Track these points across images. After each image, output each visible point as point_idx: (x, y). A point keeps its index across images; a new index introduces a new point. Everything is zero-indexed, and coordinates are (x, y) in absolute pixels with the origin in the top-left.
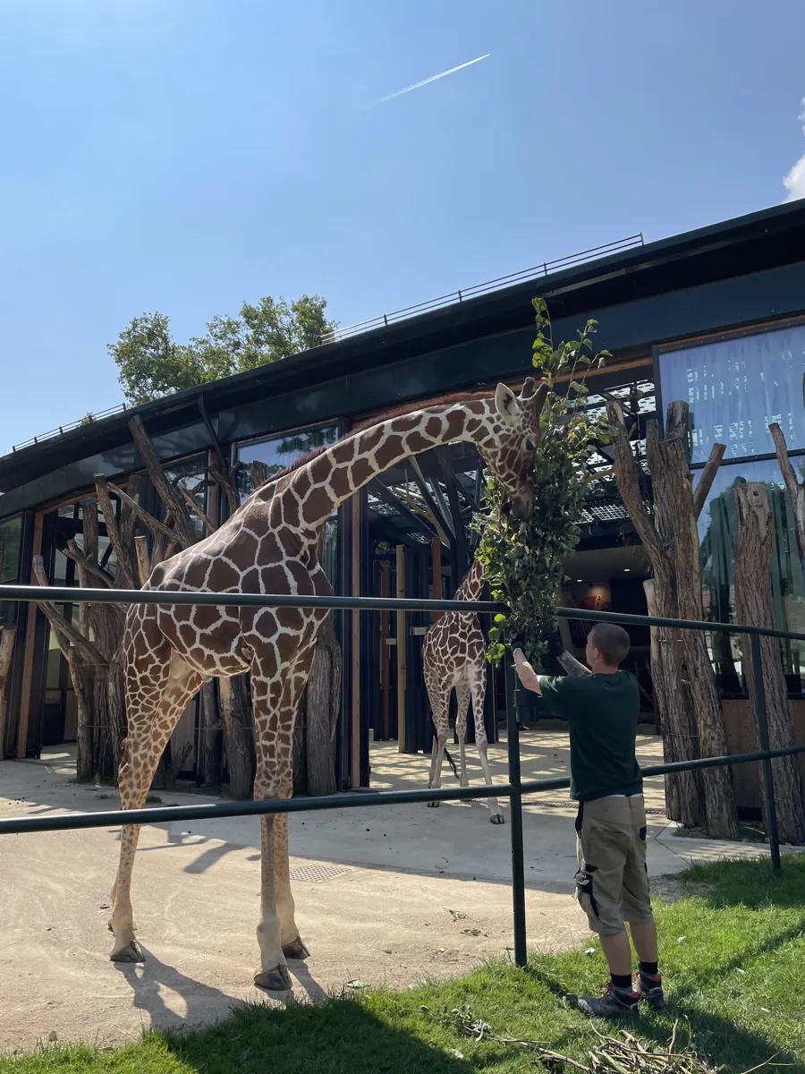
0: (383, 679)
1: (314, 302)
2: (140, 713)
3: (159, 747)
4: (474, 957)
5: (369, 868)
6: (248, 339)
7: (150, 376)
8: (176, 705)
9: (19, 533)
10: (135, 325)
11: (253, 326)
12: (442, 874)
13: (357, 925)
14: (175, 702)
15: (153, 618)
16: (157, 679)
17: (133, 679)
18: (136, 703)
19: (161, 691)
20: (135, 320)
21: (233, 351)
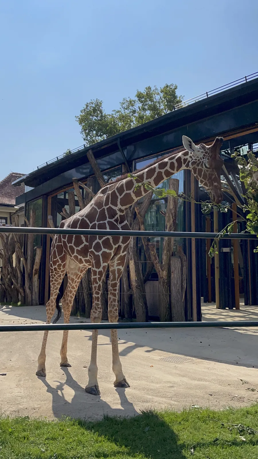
0: (208, 273)
1: (171, 87)
2: (54, 282)
3: (72, 296)
4: (252, 400)
5: (201, 359)
6: (139, 109)
7: (94, 130)
8: (76, 279)
9: (42, 205)
10: (87, 106)
11: (142, 102)
12: (237, 364)
13: (196, 382)
14: (76, 278)
15: (60, 244)
16: (60, 269)
17: (52, 268)
18: (53, 278)
19: (62, 274)
20: (87, 103)
21: (132, 115)
